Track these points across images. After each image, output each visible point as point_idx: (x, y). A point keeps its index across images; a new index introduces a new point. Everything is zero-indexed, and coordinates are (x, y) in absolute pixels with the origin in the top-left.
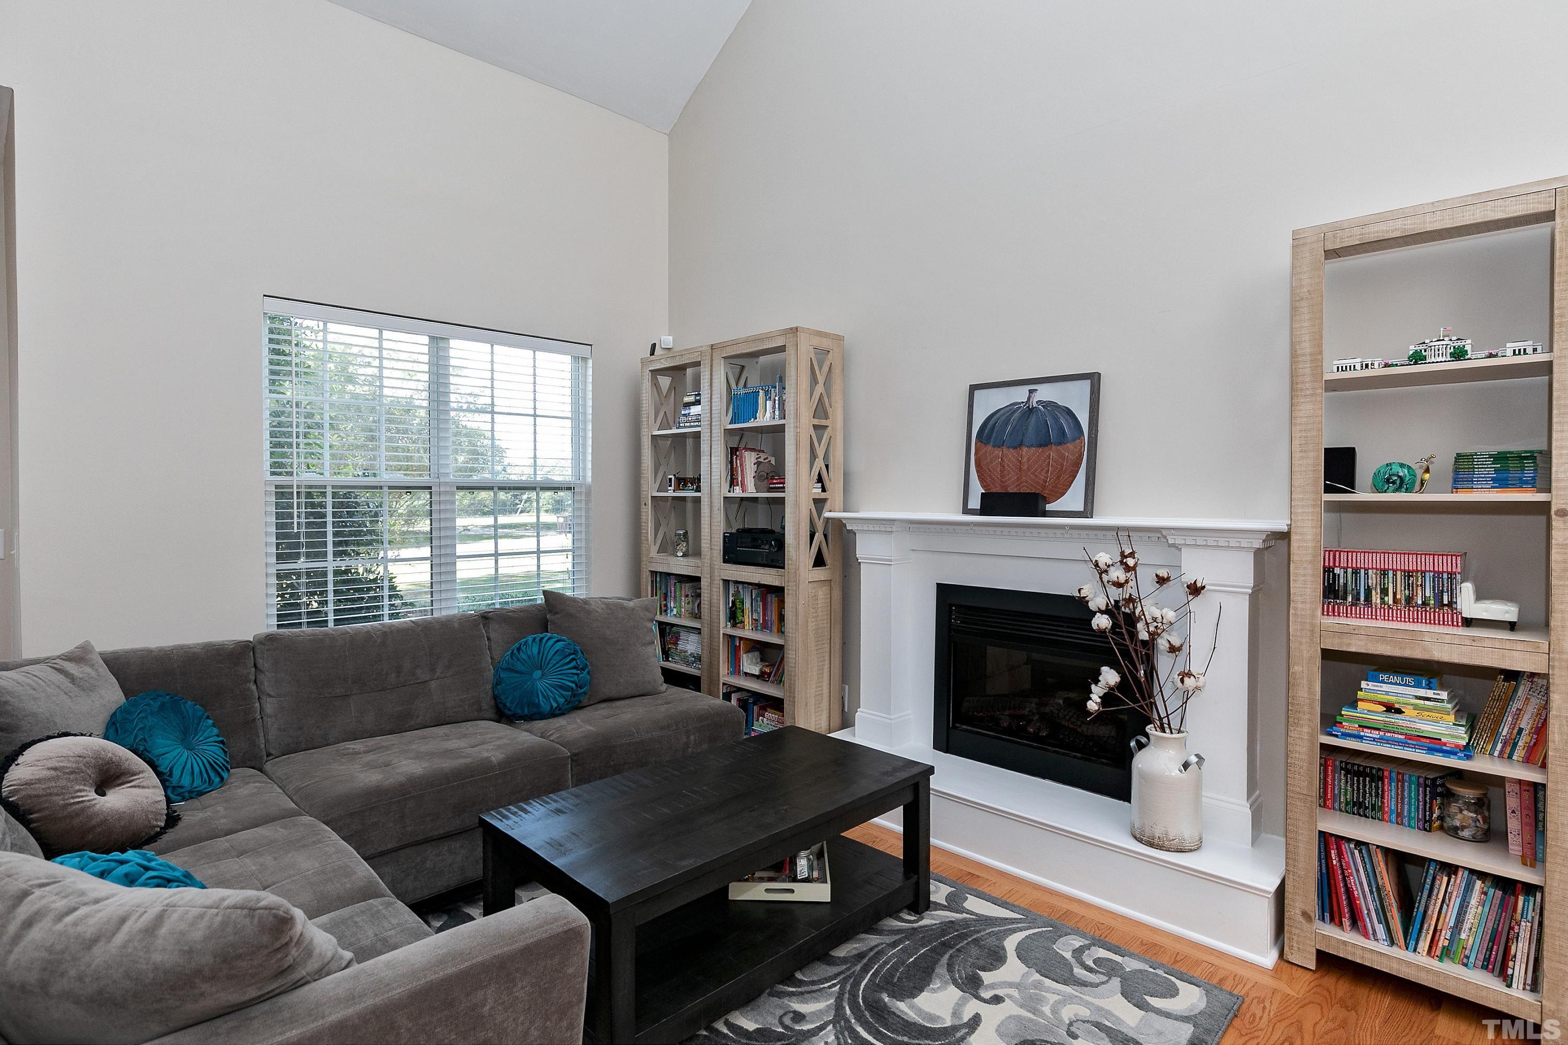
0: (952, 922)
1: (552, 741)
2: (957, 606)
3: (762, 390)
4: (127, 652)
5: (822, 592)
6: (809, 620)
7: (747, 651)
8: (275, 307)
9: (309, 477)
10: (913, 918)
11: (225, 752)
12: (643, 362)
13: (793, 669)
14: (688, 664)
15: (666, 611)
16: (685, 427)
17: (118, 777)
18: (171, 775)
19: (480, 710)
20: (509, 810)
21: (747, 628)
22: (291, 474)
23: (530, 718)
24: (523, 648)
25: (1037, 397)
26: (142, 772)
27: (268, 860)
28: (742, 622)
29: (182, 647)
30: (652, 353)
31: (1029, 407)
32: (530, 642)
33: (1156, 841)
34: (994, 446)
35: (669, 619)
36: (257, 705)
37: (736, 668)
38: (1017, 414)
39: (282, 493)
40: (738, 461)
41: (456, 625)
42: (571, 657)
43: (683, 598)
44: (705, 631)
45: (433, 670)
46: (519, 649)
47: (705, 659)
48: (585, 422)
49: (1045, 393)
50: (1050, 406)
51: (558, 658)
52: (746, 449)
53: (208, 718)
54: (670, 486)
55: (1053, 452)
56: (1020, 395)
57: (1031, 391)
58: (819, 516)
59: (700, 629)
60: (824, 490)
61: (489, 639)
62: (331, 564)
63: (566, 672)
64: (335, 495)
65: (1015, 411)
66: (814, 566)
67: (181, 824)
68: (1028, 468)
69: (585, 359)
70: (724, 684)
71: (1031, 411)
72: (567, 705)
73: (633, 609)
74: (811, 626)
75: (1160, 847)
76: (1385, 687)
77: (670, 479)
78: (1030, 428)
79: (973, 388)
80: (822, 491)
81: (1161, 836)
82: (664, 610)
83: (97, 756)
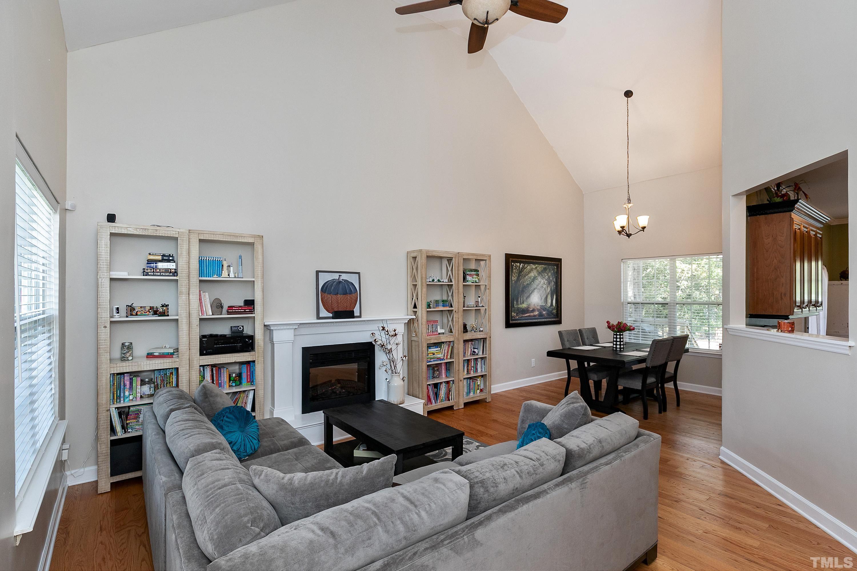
2: (313, 355)
12: (101, 225)
16: (156, 275)
30: (110, 220)
34: (328, 294)
49: (344, 277)
50: (346, 281)
54: (118, 313)
55: (348, 297)
56: (336, 276)
57: (340, 276)
65: (334, 282)
68: (341, 302)
71: (340, 282)
76: (432, 350)
77: (118, 308)
78: (340, 288)
79: (318, 272)
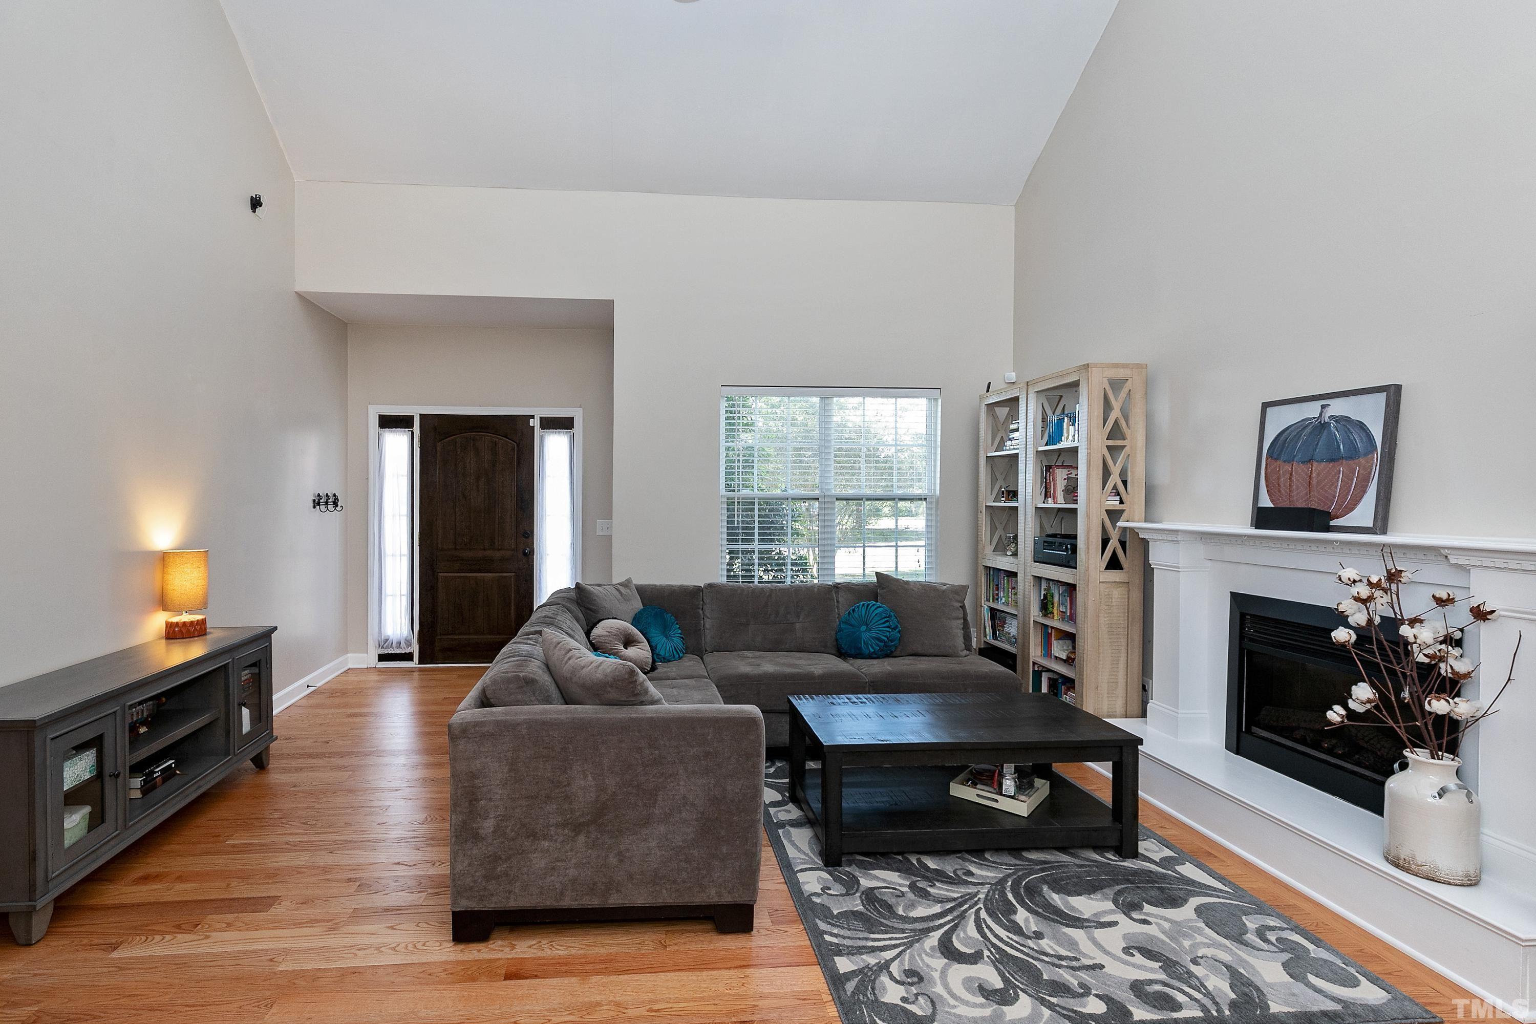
0: (1151, 872)
1: (862, 672)
2: (1253, 616)
3: (1067, 417)
4: (646, 585)
5: (1117, 594)
6: (1101, 615)
7: (1059, 639)
8: (727, 391)
9: (745, 492)
10: (1114, 858)
11: (684, 644)
12: (981, 398)
13: (1082, 655)
14: (1011, 644)
15: (997, 599)
16: (1010, 450)
17: (633, 642)
18: (656, 648)
19: (826, 647)
20: (804, 697)
21: (1056, 618)
22: (734, 491)
23: (855, 657)
24: (856, 610)
25: (1329, 412)
26: (643, 642)
27: (682, 692)
28: (1052, 613)
29: (669, 585)
30: (988, 391)
31: (1320, 422)
32: (861, 606)
33: (1401, 862)
34: (1286, 460)
35: (999, 606)
36: (702, 622)
37: (1048, 653)
38: (1308, 430)
39: (730, 502)
40: (1051, 477)
41: (816, 590)
42: (886, 619)
43: (1010, 590)
44: (1020, 616)
45: (798, 617)
46: (854, 610)
47: (1020, 641)
48: (935, 448)
49: (1338, 408)
50: (1343, 421)
51: (877, 619)
52: (1059, 467)
53: (677, 623)
54: (1003, 497)
55: (1345, 467)
56: (1312, 411)
57: (1323, 407)
58: (1114, 526)
59: (1016, 615)
60: (1121, 502)
61: (837, 602)
62: (756, 546)
63: (881, 629)
64: (760, 504)
65: (1307, 426)
66: (1106, 568)
67: (656, 671)
68: (1317, 483)
69: (936, 400)
70: (1034, 663)
71: (1322, 425)
72: (881, 652)
73: (944, 591)
74: (1103, 620)
75: (1407, 870)
77: (1003, 491)
78: (1322, 442)
79: (1266, 406)
80: (1120, 503)
81: (1407, 858)
82: (996, 599)
83: (625, 630)
